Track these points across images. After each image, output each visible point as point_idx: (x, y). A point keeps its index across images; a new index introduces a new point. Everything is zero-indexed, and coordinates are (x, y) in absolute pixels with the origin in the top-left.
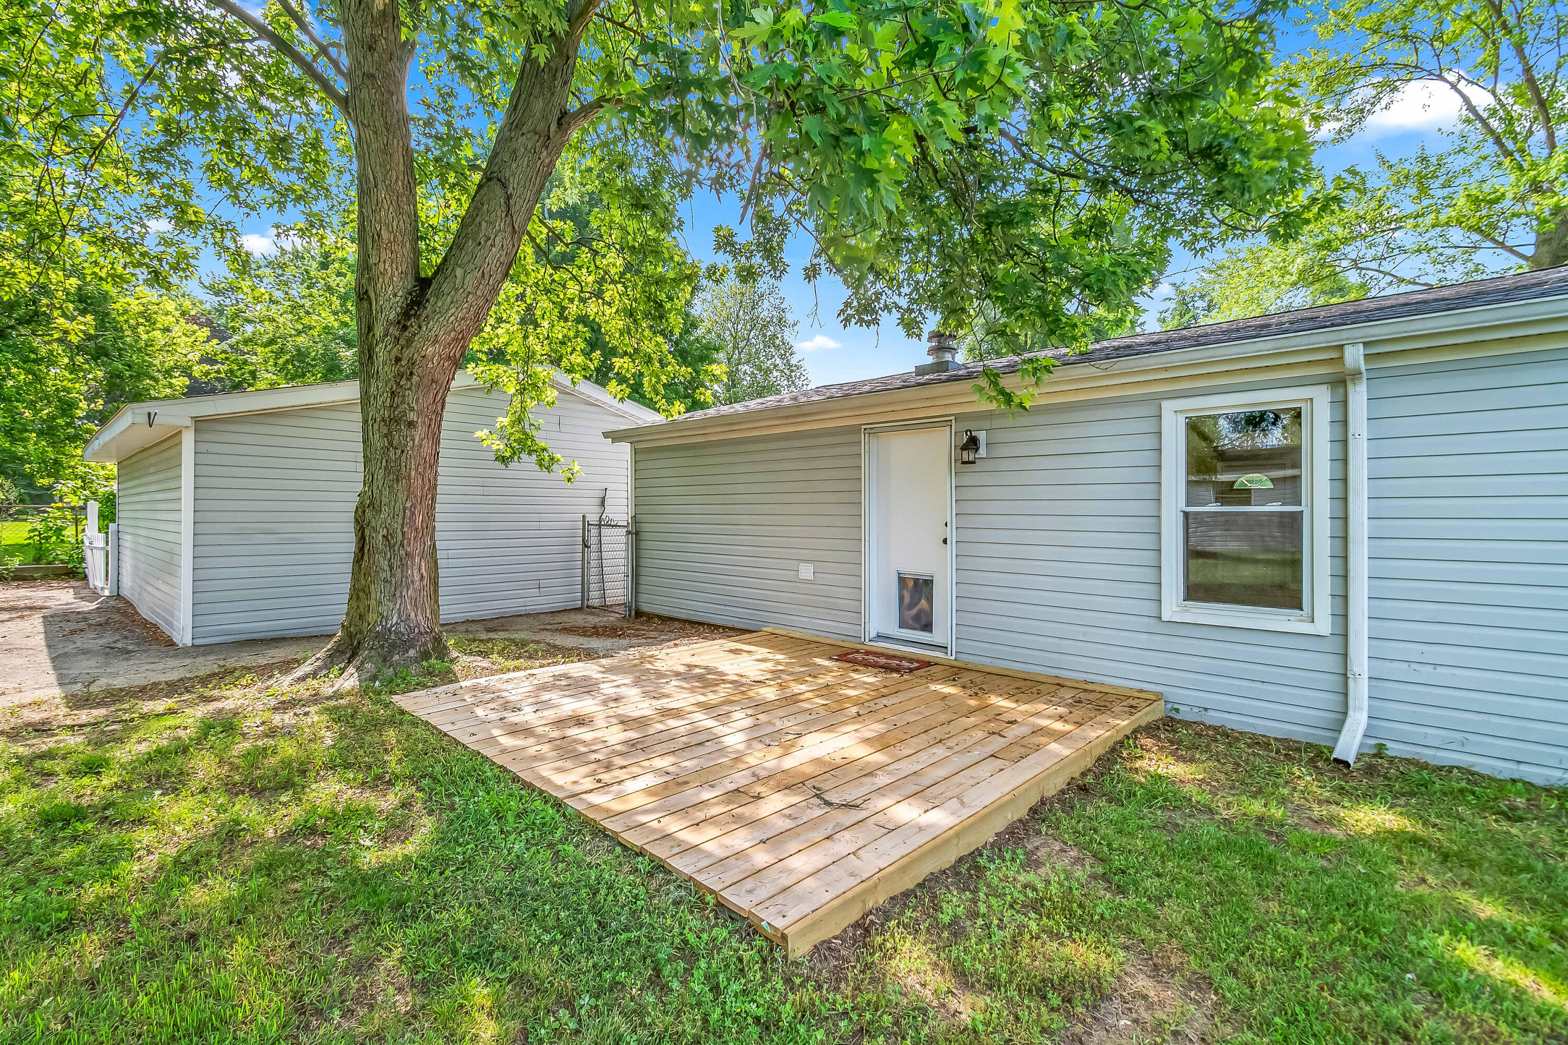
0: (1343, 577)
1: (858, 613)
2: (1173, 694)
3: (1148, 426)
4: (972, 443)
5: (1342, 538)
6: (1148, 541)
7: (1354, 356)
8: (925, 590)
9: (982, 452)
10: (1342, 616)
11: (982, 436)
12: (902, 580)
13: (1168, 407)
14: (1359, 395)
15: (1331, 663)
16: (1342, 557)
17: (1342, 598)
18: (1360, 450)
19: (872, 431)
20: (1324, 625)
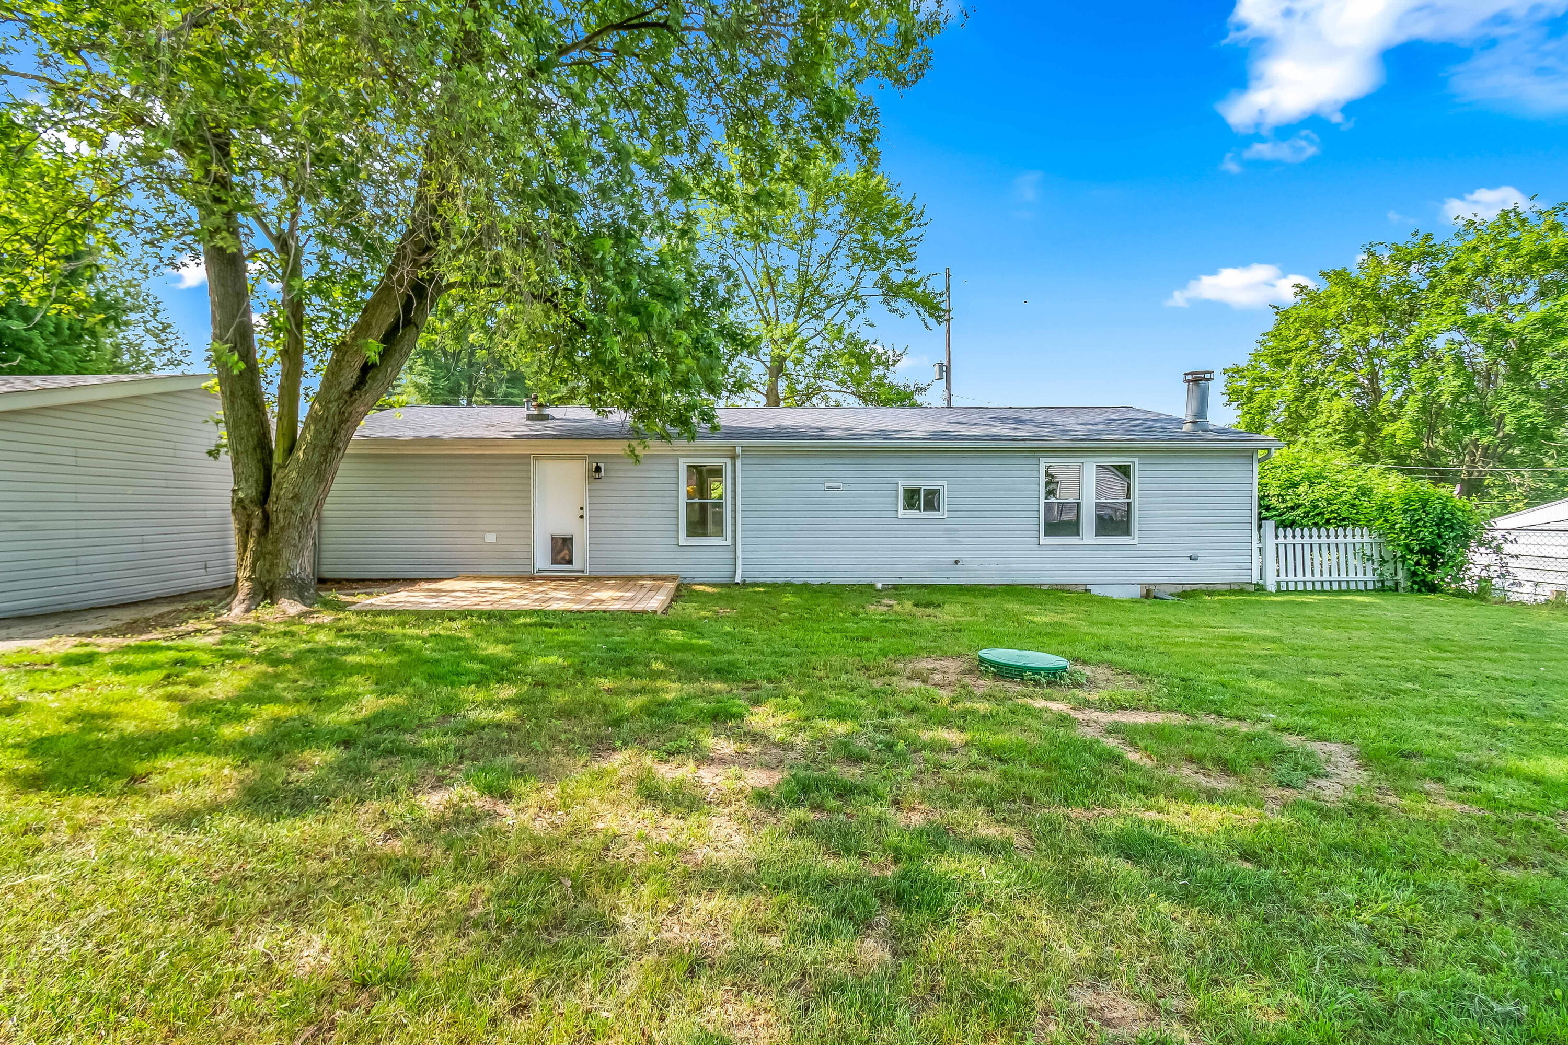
0: (734, 524)
1: (530, 558)
2: (683, 574)
3: (672, 467)
4: (598, 469)
5: (734, 511)
6: (673, 514)
7: (738, 450)
8: (568, 542)
9: (603, 474)
10: (734, 538)
11: (602, 466)
12: (553, 539)
13: (681, 460)
14: (738, 462)
15: (731, 555)
16: (734, 518)
17: (734, 532)
18: (739, 481)
19: (536, 459)
20: (729, 542)
